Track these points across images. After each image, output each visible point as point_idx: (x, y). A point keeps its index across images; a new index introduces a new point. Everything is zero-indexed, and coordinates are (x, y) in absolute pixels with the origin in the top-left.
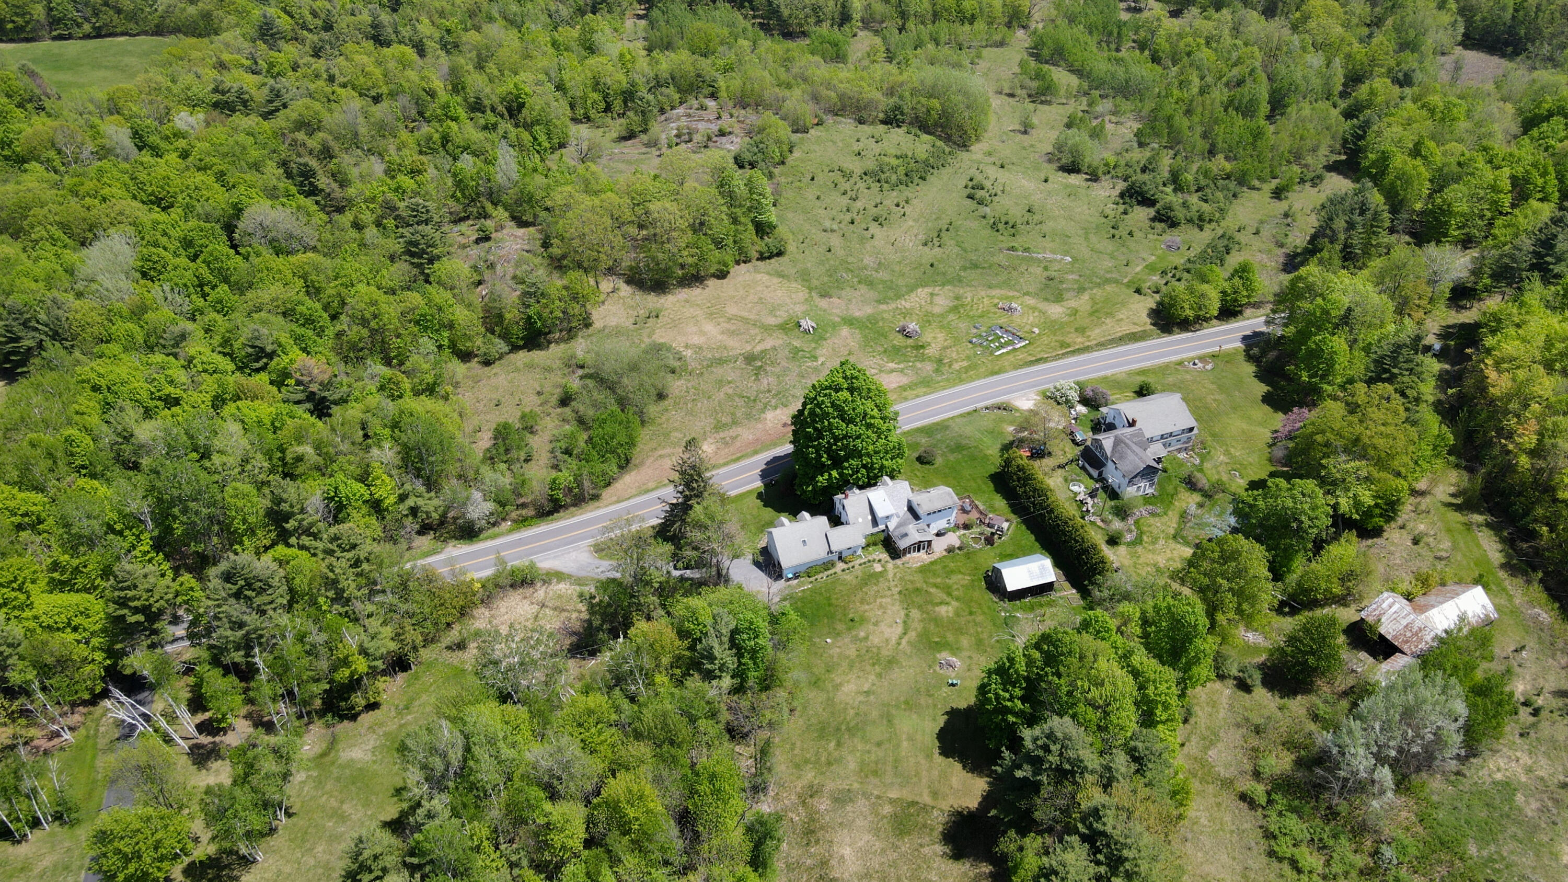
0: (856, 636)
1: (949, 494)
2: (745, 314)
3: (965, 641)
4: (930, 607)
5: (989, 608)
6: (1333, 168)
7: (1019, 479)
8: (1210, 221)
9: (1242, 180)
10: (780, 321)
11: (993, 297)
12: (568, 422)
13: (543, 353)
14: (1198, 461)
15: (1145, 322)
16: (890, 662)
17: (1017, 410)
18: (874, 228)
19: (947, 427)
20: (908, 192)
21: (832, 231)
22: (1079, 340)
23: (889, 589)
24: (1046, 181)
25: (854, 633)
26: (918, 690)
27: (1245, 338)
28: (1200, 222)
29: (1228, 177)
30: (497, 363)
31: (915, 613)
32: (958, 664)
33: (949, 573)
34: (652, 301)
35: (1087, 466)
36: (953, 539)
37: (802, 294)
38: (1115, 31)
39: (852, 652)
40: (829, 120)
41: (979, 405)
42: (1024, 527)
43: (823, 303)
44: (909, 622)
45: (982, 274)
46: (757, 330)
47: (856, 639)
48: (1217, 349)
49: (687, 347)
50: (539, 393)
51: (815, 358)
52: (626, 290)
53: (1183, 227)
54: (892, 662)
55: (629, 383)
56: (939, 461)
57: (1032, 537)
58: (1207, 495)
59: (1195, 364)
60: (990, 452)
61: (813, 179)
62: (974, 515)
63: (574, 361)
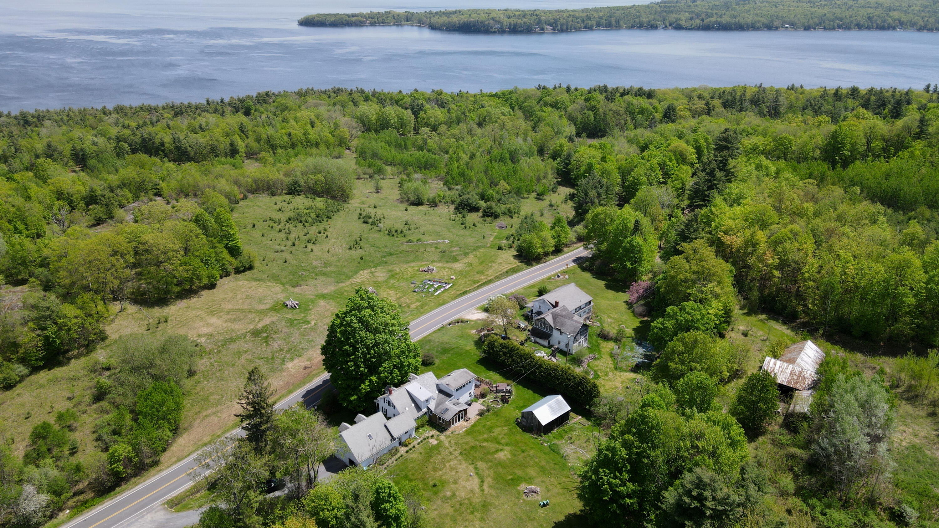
0: (445, 496)
1: (466, 372)
2: (240, 307)
3: (532, 472)
4: (489, 457)
5: (533, 443)
6: (559, 184)
7: (505, 354)
8: (515, 213)
9: (518, 192)
10: (269, 306)
11: (413, 267)
12: (107, 413)
13: (64, 368)
14: (599, 324)
15: (516, 263)
16: (484, 506)
17: (471, 321)
18: (310, 246)
19: (430, 341)
20: (322, 226)
21: (282, 251)
22: (483, 277)
23: (451, 454)
24: (406, 210)
25: (441, 495)
26: (521, 519)
27: (574, 261)
28: (510, 213)
29: (510, 192)
30: (19, 386)
31: (481, 465)
32: (538, 489)
33: (490, 429)
34: (157, 312)
35: (538, 340)
36: (477, 407)
37: (278, 288)
38: (403, 144)
39: (448, 510)
40: (251, 196)
41: (445, 323)
42: (520, 387)
43: (297, 290)
44: (480, 472)
45: (397, 257)
46: (254, 315)
47: (446, 499)
48: (565, 268)
49: (199, 336)
50: (69, 399)
51: (308, 322)
52: (131, 308)
53: (502, 217)
54: (485, 506)
55: (162, 364)
56: (437, 361)
57: (530, 392)
58: (616, 340)
59: (559, 276)
60: (468, 348)
61: (254, 226)
62: (484, 387)
63: (99, 367)
